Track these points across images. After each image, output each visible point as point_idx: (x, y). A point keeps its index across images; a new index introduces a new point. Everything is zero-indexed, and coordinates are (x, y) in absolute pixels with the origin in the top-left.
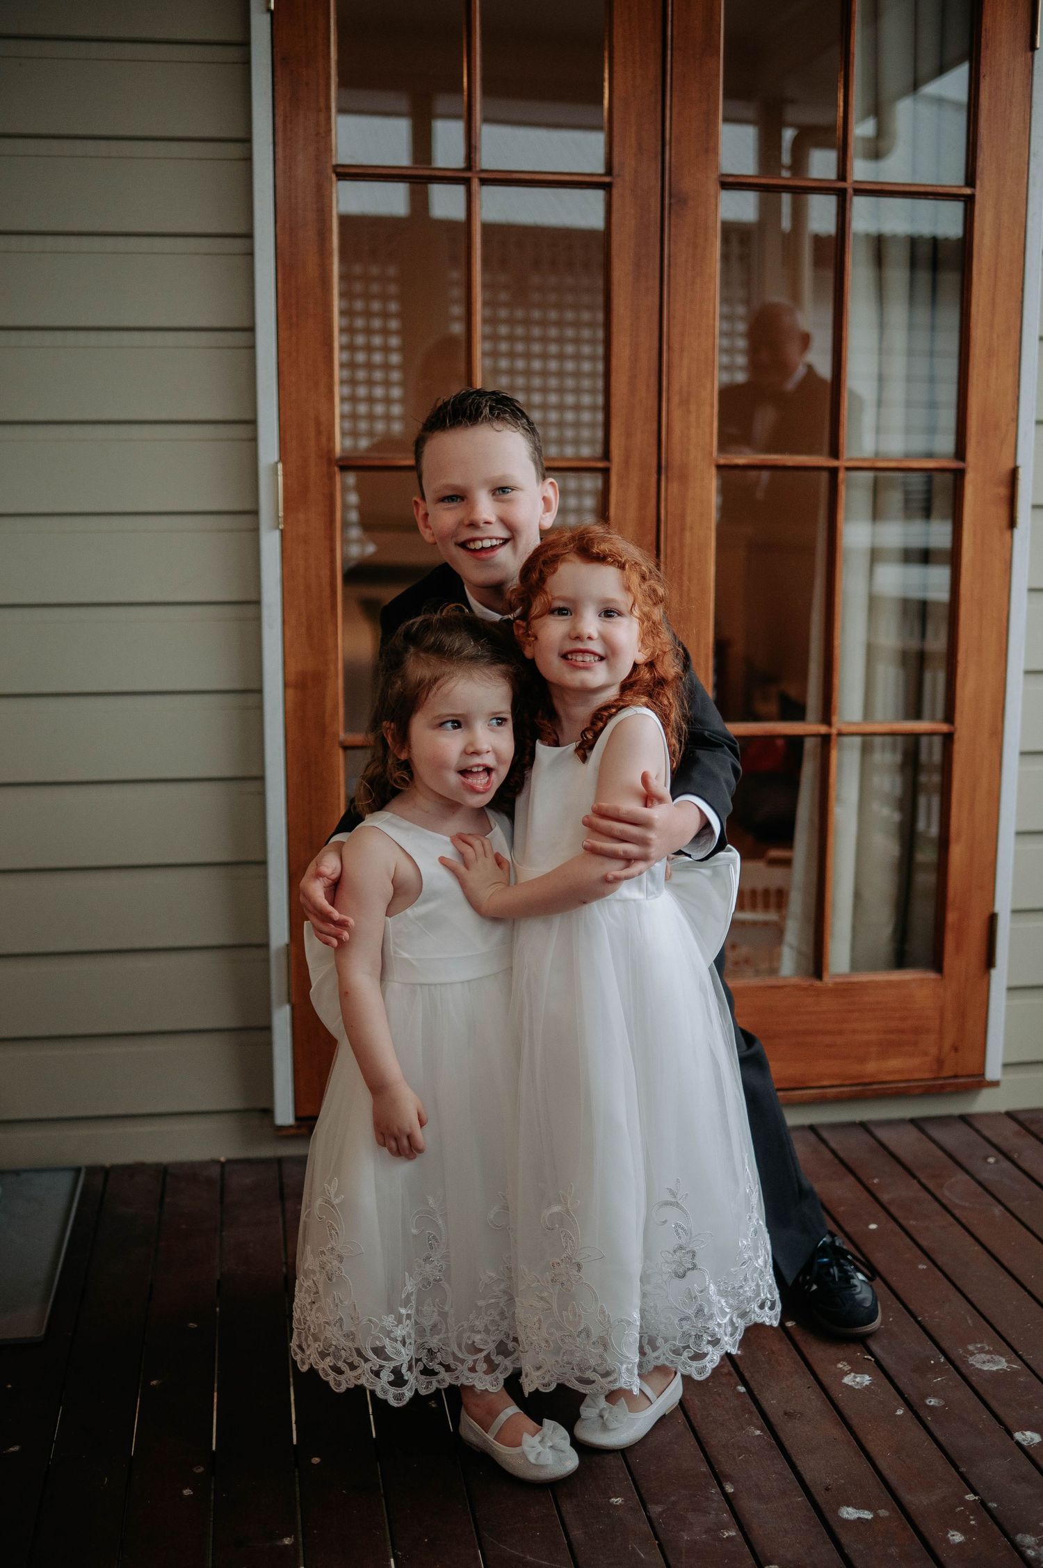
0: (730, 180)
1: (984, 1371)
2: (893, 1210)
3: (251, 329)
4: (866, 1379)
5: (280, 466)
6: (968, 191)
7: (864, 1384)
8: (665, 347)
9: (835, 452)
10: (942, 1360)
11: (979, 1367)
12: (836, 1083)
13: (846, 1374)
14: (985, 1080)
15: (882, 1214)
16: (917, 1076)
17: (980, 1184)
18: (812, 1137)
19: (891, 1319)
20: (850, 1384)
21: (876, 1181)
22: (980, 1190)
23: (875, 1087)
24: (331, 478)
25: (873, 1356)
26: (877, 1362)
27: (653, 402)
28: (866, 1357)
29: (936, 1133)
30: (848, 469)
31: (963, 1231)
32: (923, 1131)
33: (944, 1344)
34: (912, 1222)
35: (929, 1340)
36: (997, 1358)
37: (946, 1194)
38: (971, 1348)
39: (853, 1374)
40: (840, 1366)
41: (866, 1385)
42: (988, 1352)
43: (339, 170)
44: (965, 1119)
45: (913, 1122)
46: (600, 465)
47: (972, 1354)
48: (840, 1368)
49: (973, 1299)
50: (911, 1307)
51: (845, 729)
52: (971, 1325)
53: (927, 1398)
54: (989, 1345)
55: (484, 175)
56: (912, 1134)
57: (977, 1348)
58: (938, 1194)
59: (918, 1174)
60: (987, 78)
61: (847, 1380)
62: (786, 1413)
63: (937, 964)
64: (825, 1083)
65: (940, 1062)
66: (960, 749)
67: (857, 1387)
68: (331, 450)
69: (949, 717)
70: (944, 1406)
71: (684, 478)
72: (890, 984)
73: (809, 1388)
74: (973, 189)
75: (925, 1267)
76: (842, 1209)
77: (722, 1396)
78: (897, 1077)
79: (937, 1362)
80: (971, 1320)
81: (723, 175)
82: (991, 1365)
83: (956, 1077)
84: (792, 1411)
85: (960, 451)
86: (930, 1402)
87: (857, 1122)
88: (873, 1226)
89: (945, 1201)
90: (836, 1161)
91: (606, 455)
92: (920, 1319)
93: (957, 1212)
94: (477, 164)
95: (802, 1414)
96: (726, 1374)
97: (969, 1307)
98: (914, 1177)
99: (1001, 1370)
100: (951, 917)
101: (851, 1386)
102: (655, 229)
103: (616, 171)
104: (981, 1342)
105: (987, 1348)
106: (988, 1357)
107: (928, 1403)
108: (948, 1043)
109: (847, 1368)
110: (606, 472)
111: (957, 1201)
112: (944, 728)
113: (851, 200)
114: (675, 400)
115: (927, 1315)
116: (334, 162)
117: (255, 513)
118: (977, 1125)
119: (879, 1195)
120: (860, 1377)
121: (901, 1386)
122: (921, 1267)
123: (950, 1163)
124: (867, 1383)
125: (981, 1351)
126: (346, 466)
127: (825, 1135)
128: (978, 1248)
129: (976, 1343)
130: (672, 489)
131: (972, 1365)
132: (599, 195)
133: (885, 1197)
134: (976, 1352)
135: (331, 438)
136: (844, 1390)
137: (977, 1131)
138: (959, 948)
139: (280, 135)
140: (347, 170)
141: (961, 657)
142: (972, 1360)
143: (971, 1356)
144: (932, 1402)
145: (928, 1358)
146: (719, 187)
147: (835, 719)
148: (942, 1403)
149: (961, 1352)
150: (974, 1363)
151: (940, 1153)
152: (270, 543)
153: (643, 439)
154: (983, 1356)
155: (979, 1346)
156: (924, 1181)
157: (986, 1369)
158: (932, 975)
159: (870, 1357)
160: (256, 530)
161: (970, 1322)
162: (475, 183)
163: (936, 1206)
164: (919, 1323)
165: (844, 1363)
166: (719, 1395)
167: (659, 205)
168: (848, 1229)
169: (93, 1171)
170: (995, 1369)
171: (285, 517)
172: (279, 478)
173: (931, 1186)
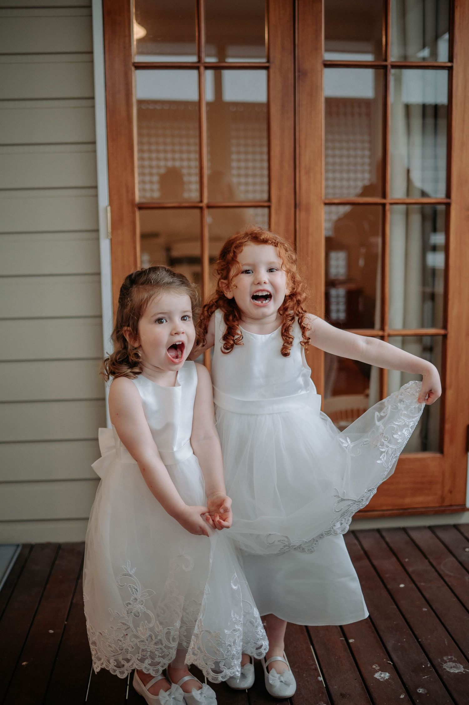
0: (328, 63)
1: (451, 673)
2: (414, 576)
3: (94, 143)
4: (386, 675)
5: (109, 209)
6: (449, 64)
7: (385, 679)
8: (297, 146)
9: (384, 196)
10: (429, 665)
11: (448, 670)
12: (390, 508)
13: (377, 672)
14: (466, 508)
15: (408, 579)
16: (431, 505)
17: (460, 563)
18: (378, 535)
19: (405, 640)
20: (378, 678)
21: (407, 560)
22: (460, 566)
23: (410, 511)
24: (134, 213)
25: (392, 661)
26: (394, 665)
27: (291, 172)
28: (388, 662)
29: (441, 534)
30: (391, 204)
31: (448, 589)
32: (434, 532)
33: (431, 656)
34: (423, 584)
35: (423, 653)
36: (459, 665)
37: (442, 568)
38: (445, 658)
39: (380, 672)
40: (374, 667)
41: (386, 679)
42: (454, 662)
43: (136, 65)
44: (456, 527)
45: (431, 528)
46: (266, 204)
47: (446, 662)
48: (374, 668)
49: (450, 630)
50: (416, 633)
51: (392, 332)
52: (447, 645)
53: (418, 689)
54: (455, 657)
55: (207, 65)
56: (428, 534)
57: (448, 659)
58: (437, 568)
59: (429, 557)
60: (458, 8)
61: (377, 676)
62: (341, 694)
63: (441, 450)
64: (384, 508)
65: (443, 499)
66: (451, 342)
67: (381, 680)
68: (133, 200)
69: (445, 327)
70: (426, 694)
71: (308, 209)
72: (416, 460)
73: (356, 679)
74: (452, 64)
75: (426, 610)
76: (387, 575)
77: (309, 683)
78: (421, 506)
79: (426, 666)
80: (447, 641)
81: (325, 61)
82: (455, 669)
83: (451, 506)
84: (344, 693)
85: (448, 195)
86: (420, 690)
87: (401, 527)
88: (402, 586)
89: (441, 572)
90: (388, 549)
91: (269, 200)
92: (420, 640)
93: (447, 579)
94: (203, 59)
95: (350, 695)
96: (314, 669)
97: (447, 634)
98: (426, 557)
99: (460, 672)
100: (448, 426)
101: (378, 680)
102: (291, 89)
103: (271, 60)
104: (451, 655)
105: (454, 659)
106: (454, 664)
107: (418, 692)
108: (447, 489)
109: (378, 668)
110: (269, 207)
111: (448, 573)
112: (442, 332)
113: (390, 71)
114: (303, 172)
115: (424, 638)
116: (133, 61)
117: (97, 231)
118: (462, 530)
119: (407, 568)
120: (384, 674)
121: (405, 680)
122: (425, 609)
123: (446, 550)
124: (387, 678)
125: (451, 660)
126: (142, 207)
127: (385, 534)
128: (455, 599)
129: (448, 655)
130: (301, 216)
131: (445, 669)
132: (264, 73)
133: (410, 569)
134: (447, 661)
135: (133, 194)
136: (374, 681)
137: (462, 533)
138: (452, 441)
139: (107, 48)
140: (140, 65)
141: (451, 296)
142: (445, 666)
143: (444, 664)
144: (421, 691)
145: (422, 664)
146: (323, 67)
147: (387, 328)
148: (426, 691)
149: (439, 661)
150: (446, 668)
151: (441, 545)
152: (105, 245)
153: (287, 191)
154: (451, 663)
155: (450, 657)
156: (432, 561)
157: (452, 671)
158: (438, 455)
159: (390, 662)
160: (98, 239)
161: (446, 643)
162: (202, 69)
163: (435, 574)
164: (419, 642)
165: (376, 665)
166: (308, 682)
167: (293, 76)
168: (389, 587)
169: (25, 546)
170: (456, 672)
171: (112, 232)
172: (108, 214)
173: (435, 563)
